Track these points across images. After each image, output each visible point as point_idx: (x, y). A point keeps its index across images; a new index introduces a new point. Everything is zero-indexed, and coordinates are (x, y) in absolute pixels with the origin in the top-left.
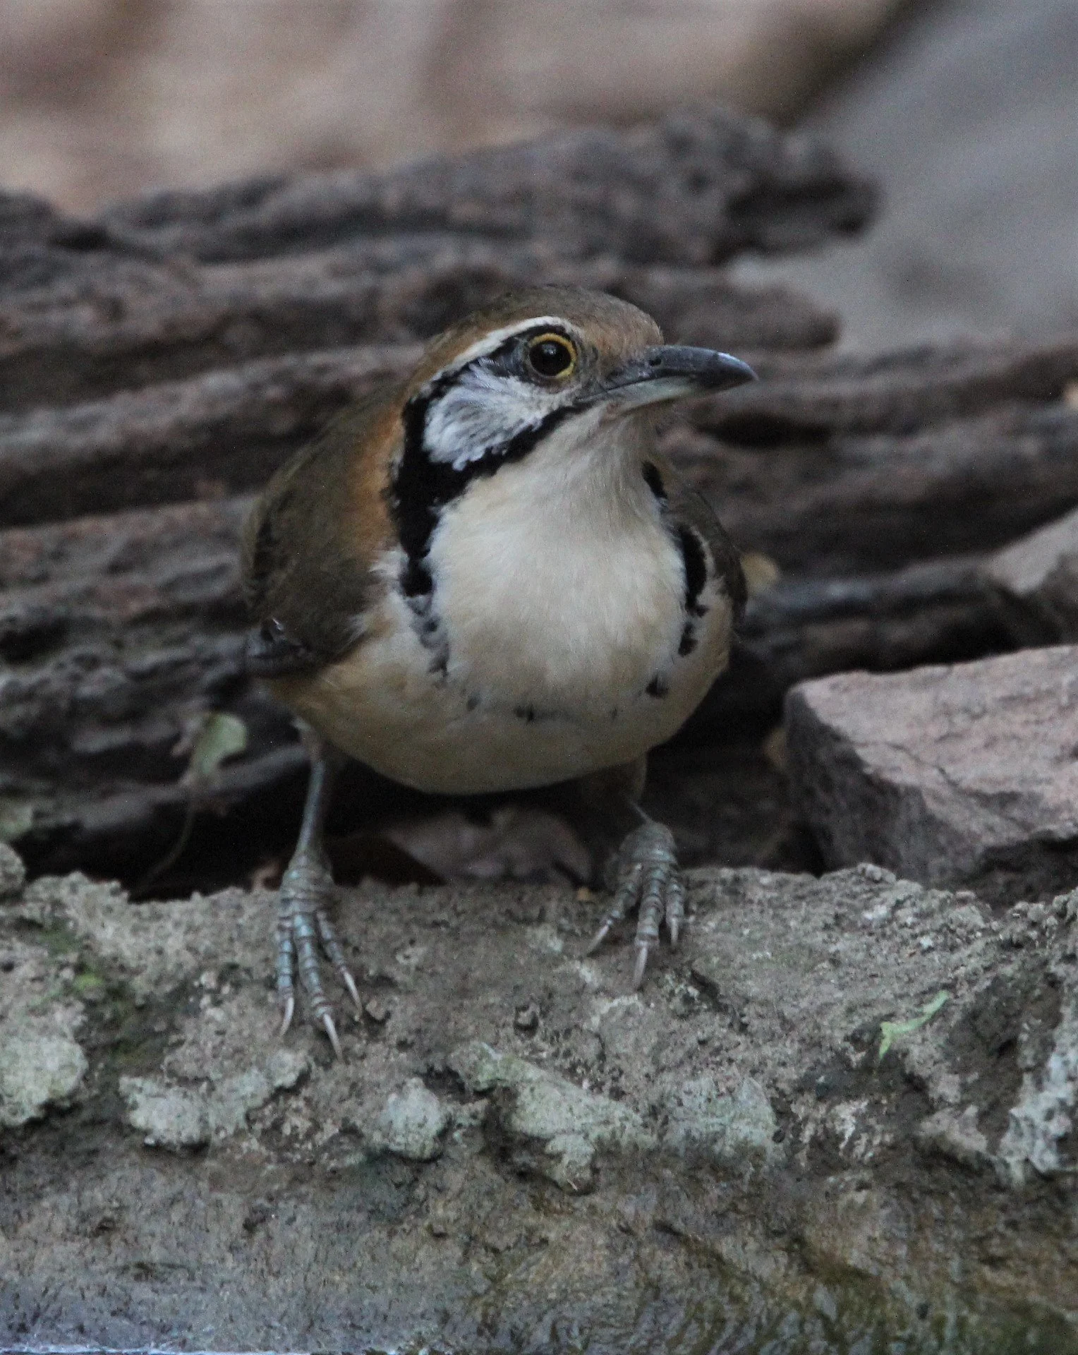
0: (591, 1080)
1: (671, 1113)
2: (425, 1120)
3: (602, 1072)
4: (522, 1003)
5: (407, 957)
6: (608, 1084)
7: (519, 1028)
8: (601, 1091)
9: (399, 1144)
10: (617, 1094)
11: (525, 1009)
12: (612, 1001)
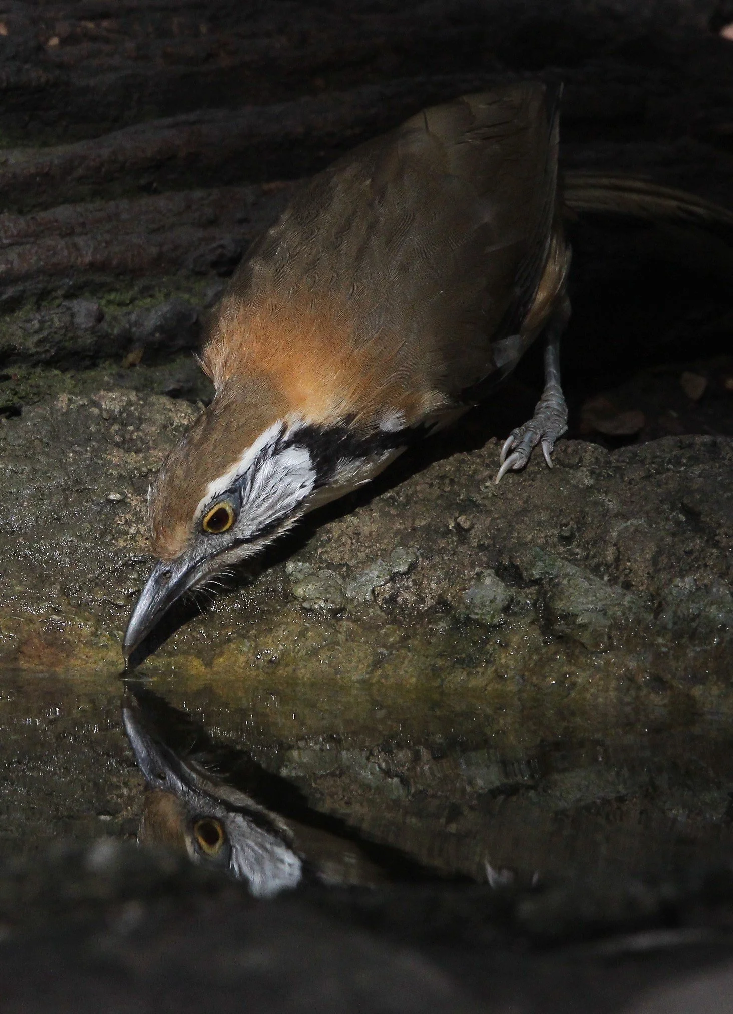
0: (610, 575)
1: (664, 599)
2: (495, 598)
3: (618, 570)
4: (564, 521)
5: (487, 487)
6: (622, 579)
7: (562, 538)
8: (616, 583)
9: (476, 614)
10: (627, 586)
11: (566, 525)
12: (626, 522)
